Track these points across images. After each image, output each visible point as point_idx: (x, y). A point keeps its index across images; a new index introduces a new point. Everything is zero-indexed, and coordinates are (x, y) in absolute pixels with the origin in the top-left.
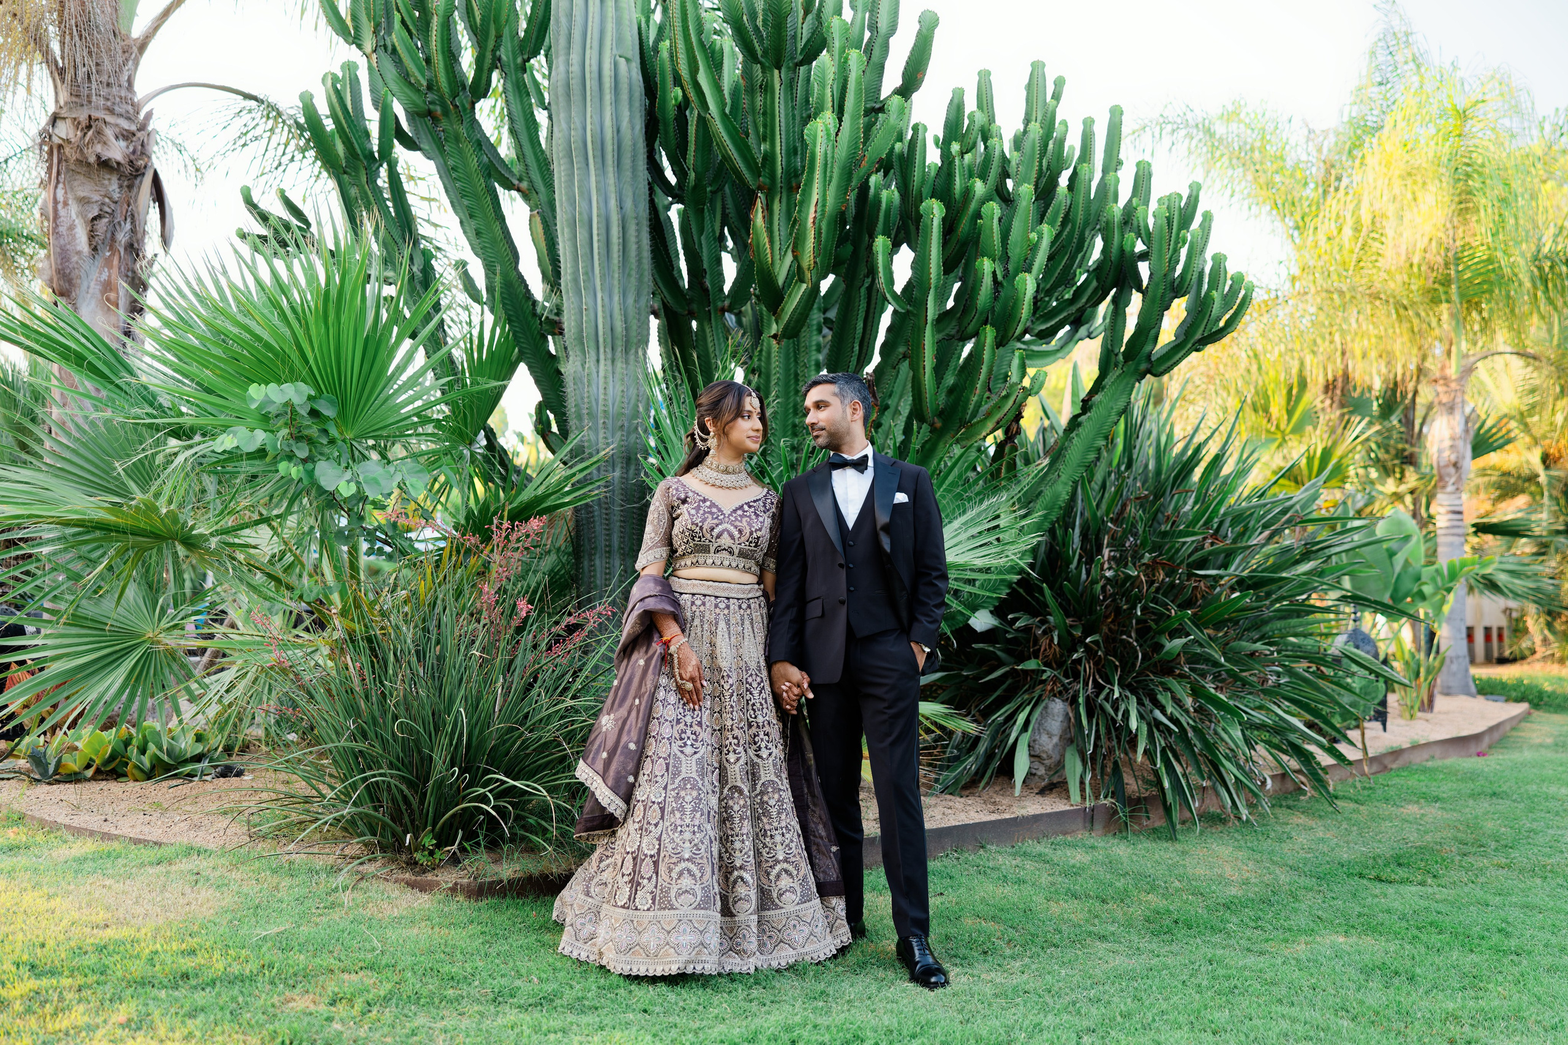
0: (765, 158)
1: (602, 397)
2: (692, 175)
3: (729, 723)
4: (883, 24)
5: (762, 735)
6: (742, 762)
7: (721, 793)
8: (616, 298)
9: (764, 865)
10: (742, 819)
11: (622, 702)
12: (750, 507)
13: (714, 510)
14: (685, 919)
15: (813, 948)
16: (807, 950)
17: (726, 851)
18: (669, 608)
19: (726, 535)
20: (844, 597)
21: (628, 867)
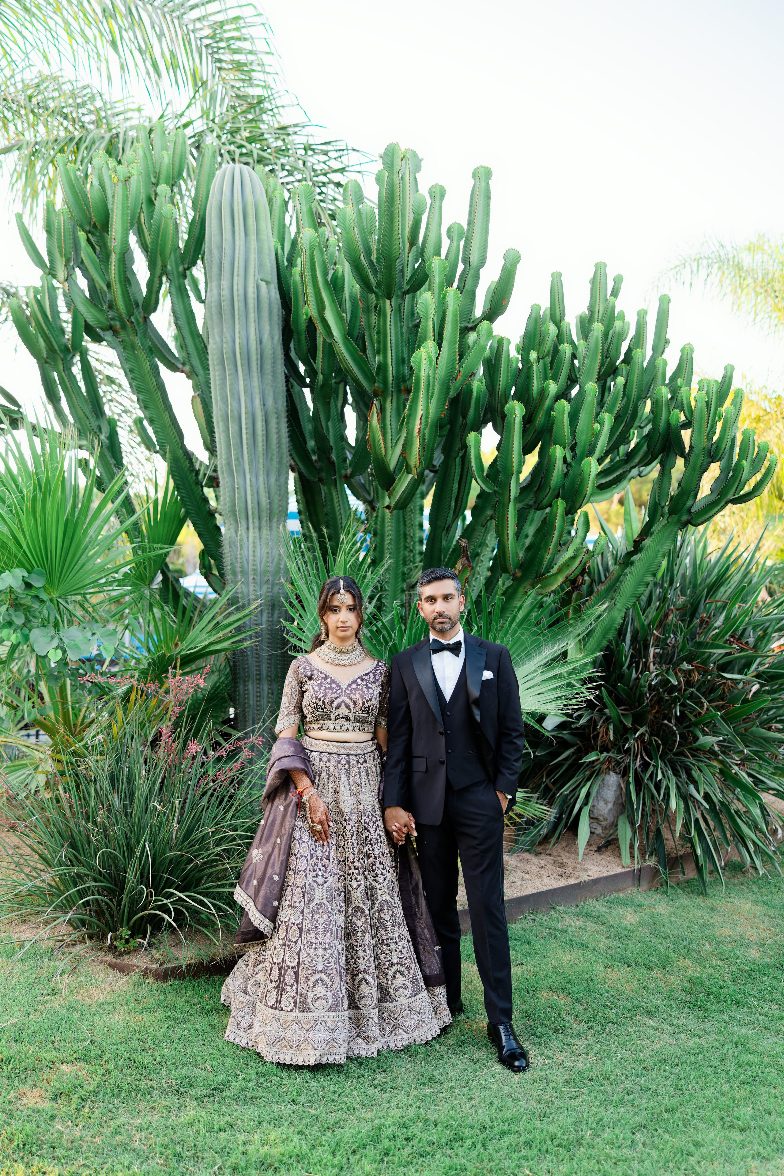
0: (379, 368)
1: (251, 558)
2: (320, 377)
3: (351, 857)
4: (474, 259)
5: (378, 864)
6: (362, 887)
7: (347, 911)
8: (261, 479)
9: (383, 967)
10: (364, 933)
11: (267, 840)
12: (362, 680)
13: (334, 686)
14: (320, 1020)
15: (421, 1031)
16: (417, 1033)
17: (352, 958)
18: (299, 765)
19: (343, 706)
20: (444, 758)
21: (275, 975)
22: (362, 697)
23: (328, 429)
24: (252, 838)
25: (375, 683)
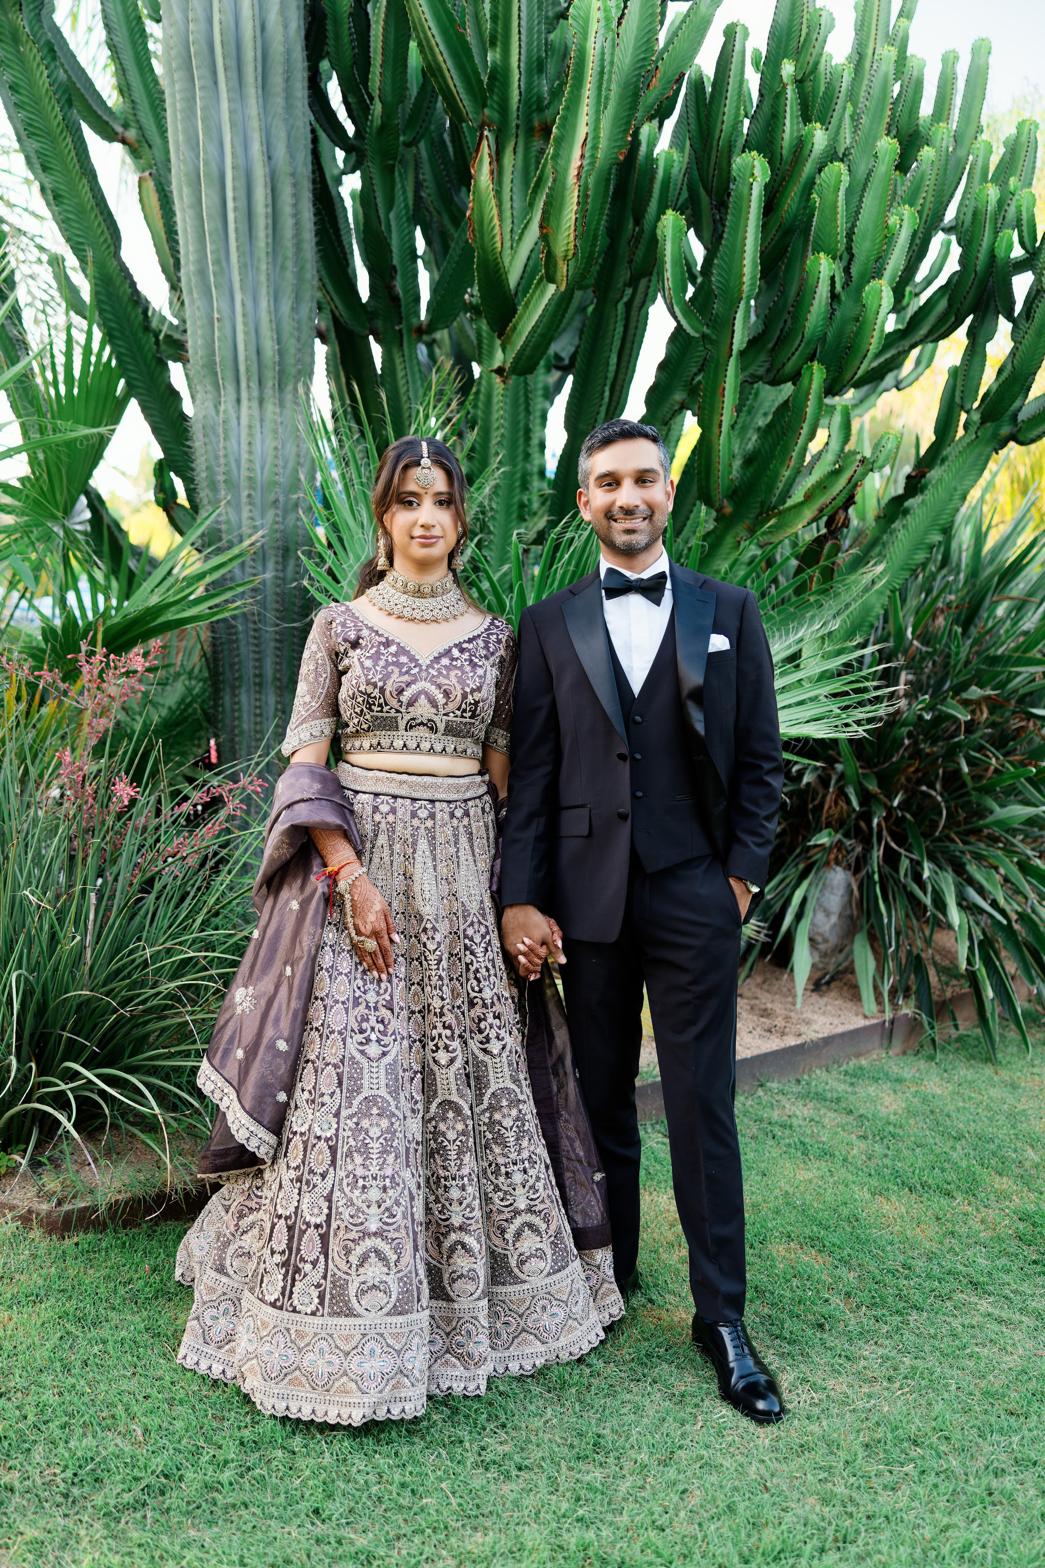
3: (437, 1003)
5: (490, 1019)
6: (459, 1063)
7: (427, 1109)
9: (497, 1217)
10: (460, 1153)
11: (265, 970)
12: (462, 651)
13: (403, 659)
14: (372, 1333)
15: (572, 1337)
16: (563, 1341)
17: (437, 1201)
18: (333, 819)
19: (423, 700)
20: (626, 809)
21: (280, 1240)
22: (462, 683)
24: (235, 964)
25: (487, 658)
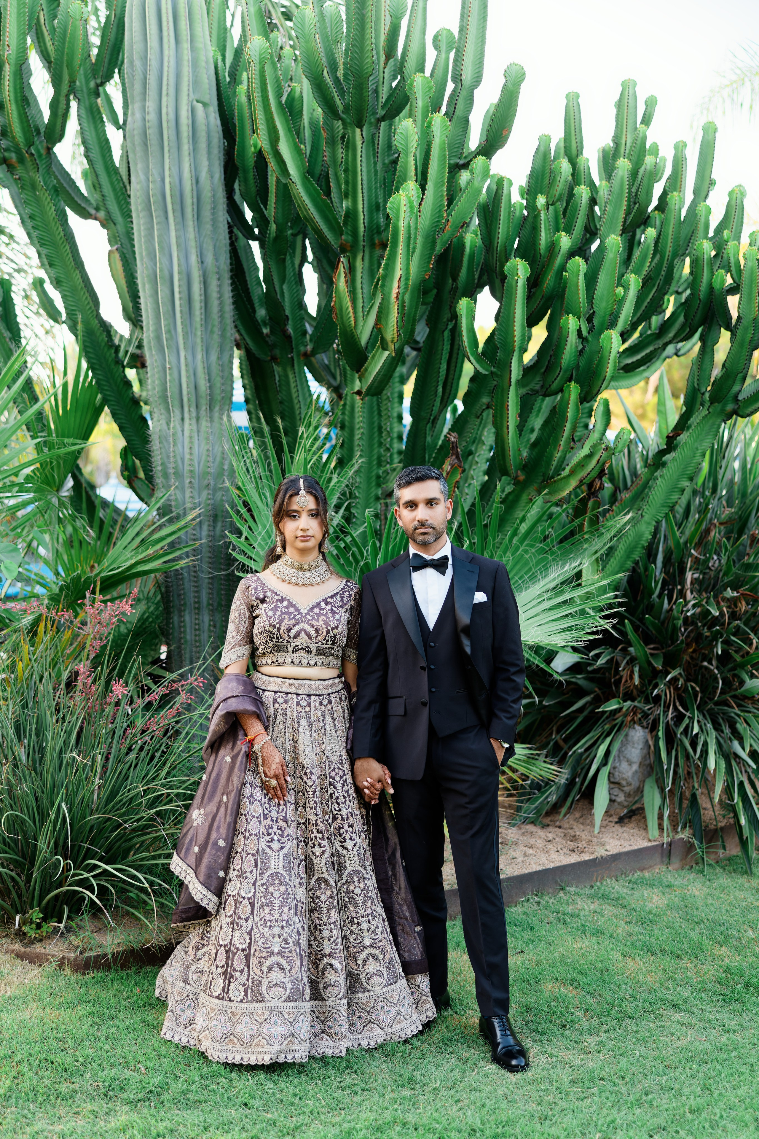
0: (347, 215)
1: (187, 456)
2: (273, 227)
3: (313, 818)
4: (467, 76)
5: (346, 827)
6: (327, 854)
7: (309, 883)
8: (199, 357)
9: (352, 951)
10: (329, 909)
11: (210, 799)
12: (327, 603)
13: (292, 610)
14: (276, 1011)
15: (400, 1026)
16: (394, 1028)
17: (315, 939)
18: (251, 708)
19: (303, 634)
20: (426, 699)
21: (222, 959)
22: (327, 624)
23: (282, 293)
24: (192, 797)
25: (342, 607)
